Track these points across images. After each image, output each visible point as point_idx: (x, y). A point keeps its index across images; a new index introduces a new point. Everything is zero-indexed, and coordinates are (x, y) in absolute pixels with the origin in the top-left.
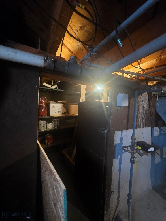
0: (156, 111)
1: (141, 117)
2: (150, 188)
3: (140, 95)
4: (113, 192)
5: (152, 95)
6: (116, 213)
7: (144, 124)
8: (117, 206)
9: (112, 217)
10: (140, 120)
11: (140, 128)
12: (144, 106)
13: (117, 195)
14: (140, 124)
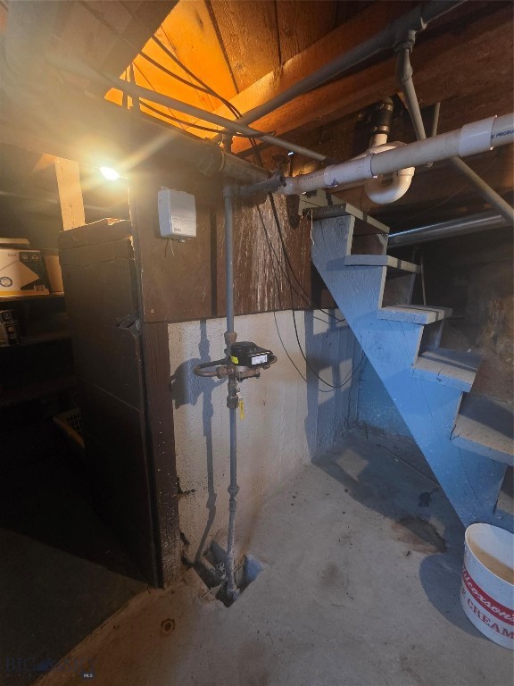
0: (312, 263)
1: (261, 277)
2: (307, 460)
3: (252, 207)
4: (193, 491)
5: (300, 213)
6: (209, 539)
7: (274, 298)
8: (210, 522)
9: (196, 551)
10: (259, 287)
11: (262, 311)
12: (270, 246)
13: (207, 495)
14: (262, 300)
